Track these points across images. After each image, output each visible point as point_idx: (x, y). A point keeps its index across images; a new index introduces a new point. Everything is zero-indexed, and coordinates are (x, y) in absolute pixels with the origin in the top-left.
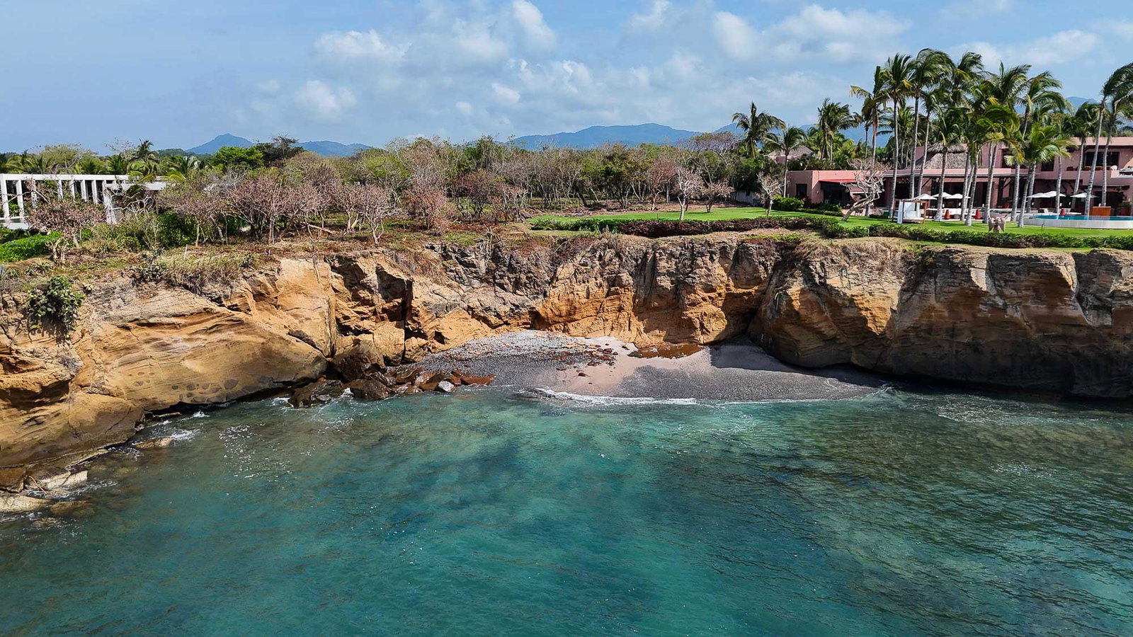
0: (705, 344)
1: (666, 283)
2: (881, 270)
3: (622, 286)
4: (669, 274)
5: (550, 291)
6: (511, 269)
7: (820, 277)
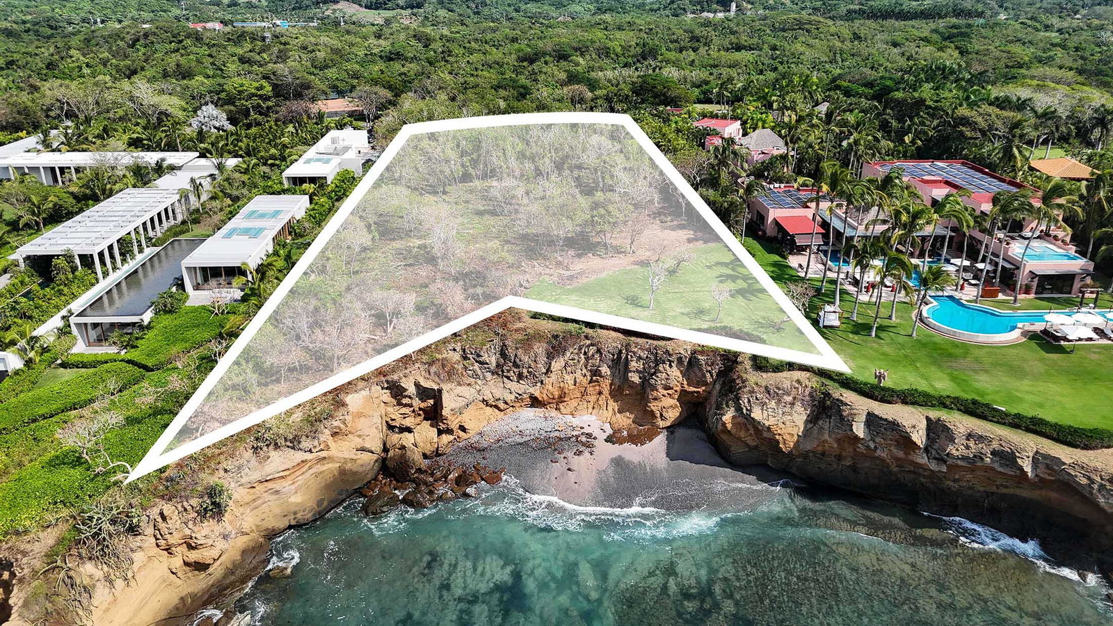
0: (663, 428)
1: (635, 378)
2: (792, 404)
3: (601, 377)
4: (637, 371)
5: (546, 380)
6: (516, 365)
7: (747, 410)
